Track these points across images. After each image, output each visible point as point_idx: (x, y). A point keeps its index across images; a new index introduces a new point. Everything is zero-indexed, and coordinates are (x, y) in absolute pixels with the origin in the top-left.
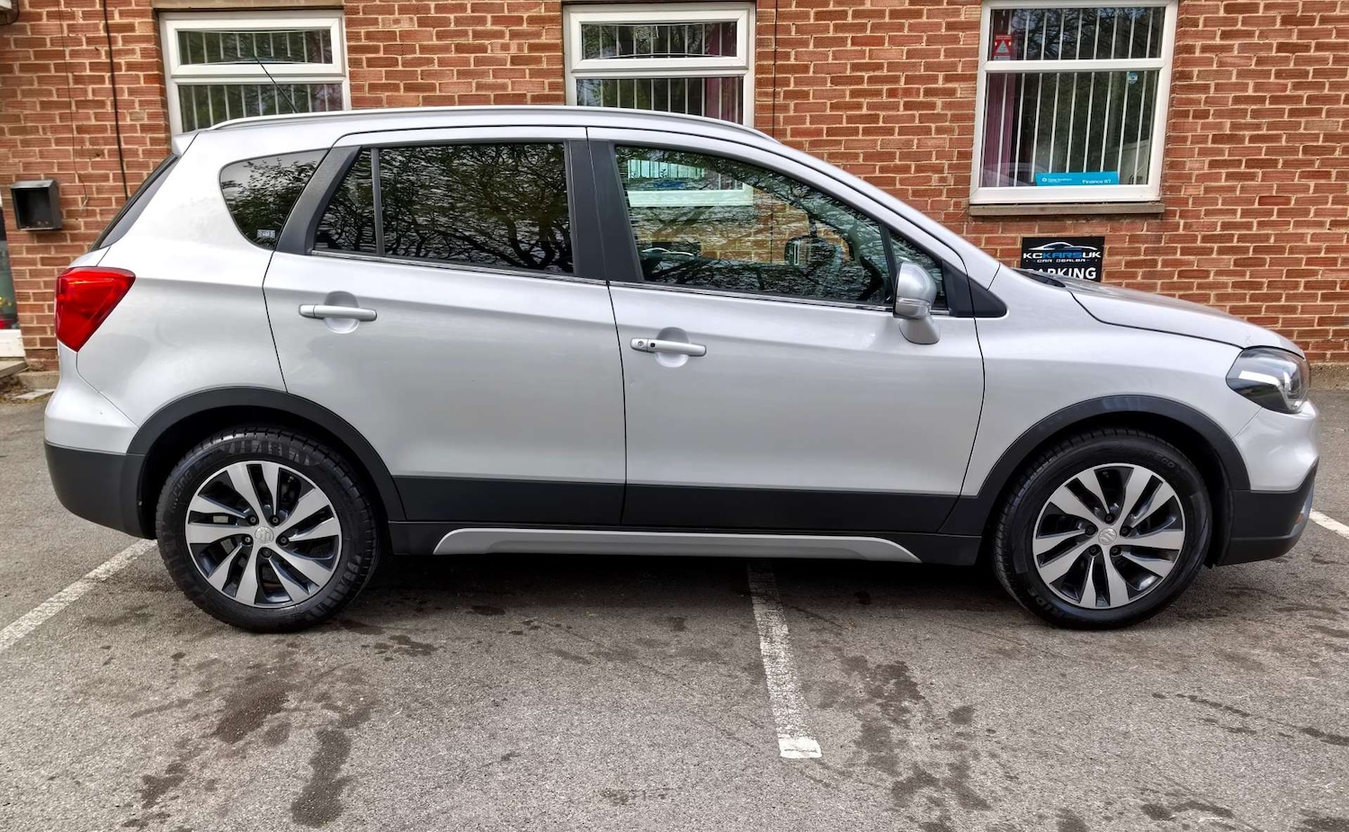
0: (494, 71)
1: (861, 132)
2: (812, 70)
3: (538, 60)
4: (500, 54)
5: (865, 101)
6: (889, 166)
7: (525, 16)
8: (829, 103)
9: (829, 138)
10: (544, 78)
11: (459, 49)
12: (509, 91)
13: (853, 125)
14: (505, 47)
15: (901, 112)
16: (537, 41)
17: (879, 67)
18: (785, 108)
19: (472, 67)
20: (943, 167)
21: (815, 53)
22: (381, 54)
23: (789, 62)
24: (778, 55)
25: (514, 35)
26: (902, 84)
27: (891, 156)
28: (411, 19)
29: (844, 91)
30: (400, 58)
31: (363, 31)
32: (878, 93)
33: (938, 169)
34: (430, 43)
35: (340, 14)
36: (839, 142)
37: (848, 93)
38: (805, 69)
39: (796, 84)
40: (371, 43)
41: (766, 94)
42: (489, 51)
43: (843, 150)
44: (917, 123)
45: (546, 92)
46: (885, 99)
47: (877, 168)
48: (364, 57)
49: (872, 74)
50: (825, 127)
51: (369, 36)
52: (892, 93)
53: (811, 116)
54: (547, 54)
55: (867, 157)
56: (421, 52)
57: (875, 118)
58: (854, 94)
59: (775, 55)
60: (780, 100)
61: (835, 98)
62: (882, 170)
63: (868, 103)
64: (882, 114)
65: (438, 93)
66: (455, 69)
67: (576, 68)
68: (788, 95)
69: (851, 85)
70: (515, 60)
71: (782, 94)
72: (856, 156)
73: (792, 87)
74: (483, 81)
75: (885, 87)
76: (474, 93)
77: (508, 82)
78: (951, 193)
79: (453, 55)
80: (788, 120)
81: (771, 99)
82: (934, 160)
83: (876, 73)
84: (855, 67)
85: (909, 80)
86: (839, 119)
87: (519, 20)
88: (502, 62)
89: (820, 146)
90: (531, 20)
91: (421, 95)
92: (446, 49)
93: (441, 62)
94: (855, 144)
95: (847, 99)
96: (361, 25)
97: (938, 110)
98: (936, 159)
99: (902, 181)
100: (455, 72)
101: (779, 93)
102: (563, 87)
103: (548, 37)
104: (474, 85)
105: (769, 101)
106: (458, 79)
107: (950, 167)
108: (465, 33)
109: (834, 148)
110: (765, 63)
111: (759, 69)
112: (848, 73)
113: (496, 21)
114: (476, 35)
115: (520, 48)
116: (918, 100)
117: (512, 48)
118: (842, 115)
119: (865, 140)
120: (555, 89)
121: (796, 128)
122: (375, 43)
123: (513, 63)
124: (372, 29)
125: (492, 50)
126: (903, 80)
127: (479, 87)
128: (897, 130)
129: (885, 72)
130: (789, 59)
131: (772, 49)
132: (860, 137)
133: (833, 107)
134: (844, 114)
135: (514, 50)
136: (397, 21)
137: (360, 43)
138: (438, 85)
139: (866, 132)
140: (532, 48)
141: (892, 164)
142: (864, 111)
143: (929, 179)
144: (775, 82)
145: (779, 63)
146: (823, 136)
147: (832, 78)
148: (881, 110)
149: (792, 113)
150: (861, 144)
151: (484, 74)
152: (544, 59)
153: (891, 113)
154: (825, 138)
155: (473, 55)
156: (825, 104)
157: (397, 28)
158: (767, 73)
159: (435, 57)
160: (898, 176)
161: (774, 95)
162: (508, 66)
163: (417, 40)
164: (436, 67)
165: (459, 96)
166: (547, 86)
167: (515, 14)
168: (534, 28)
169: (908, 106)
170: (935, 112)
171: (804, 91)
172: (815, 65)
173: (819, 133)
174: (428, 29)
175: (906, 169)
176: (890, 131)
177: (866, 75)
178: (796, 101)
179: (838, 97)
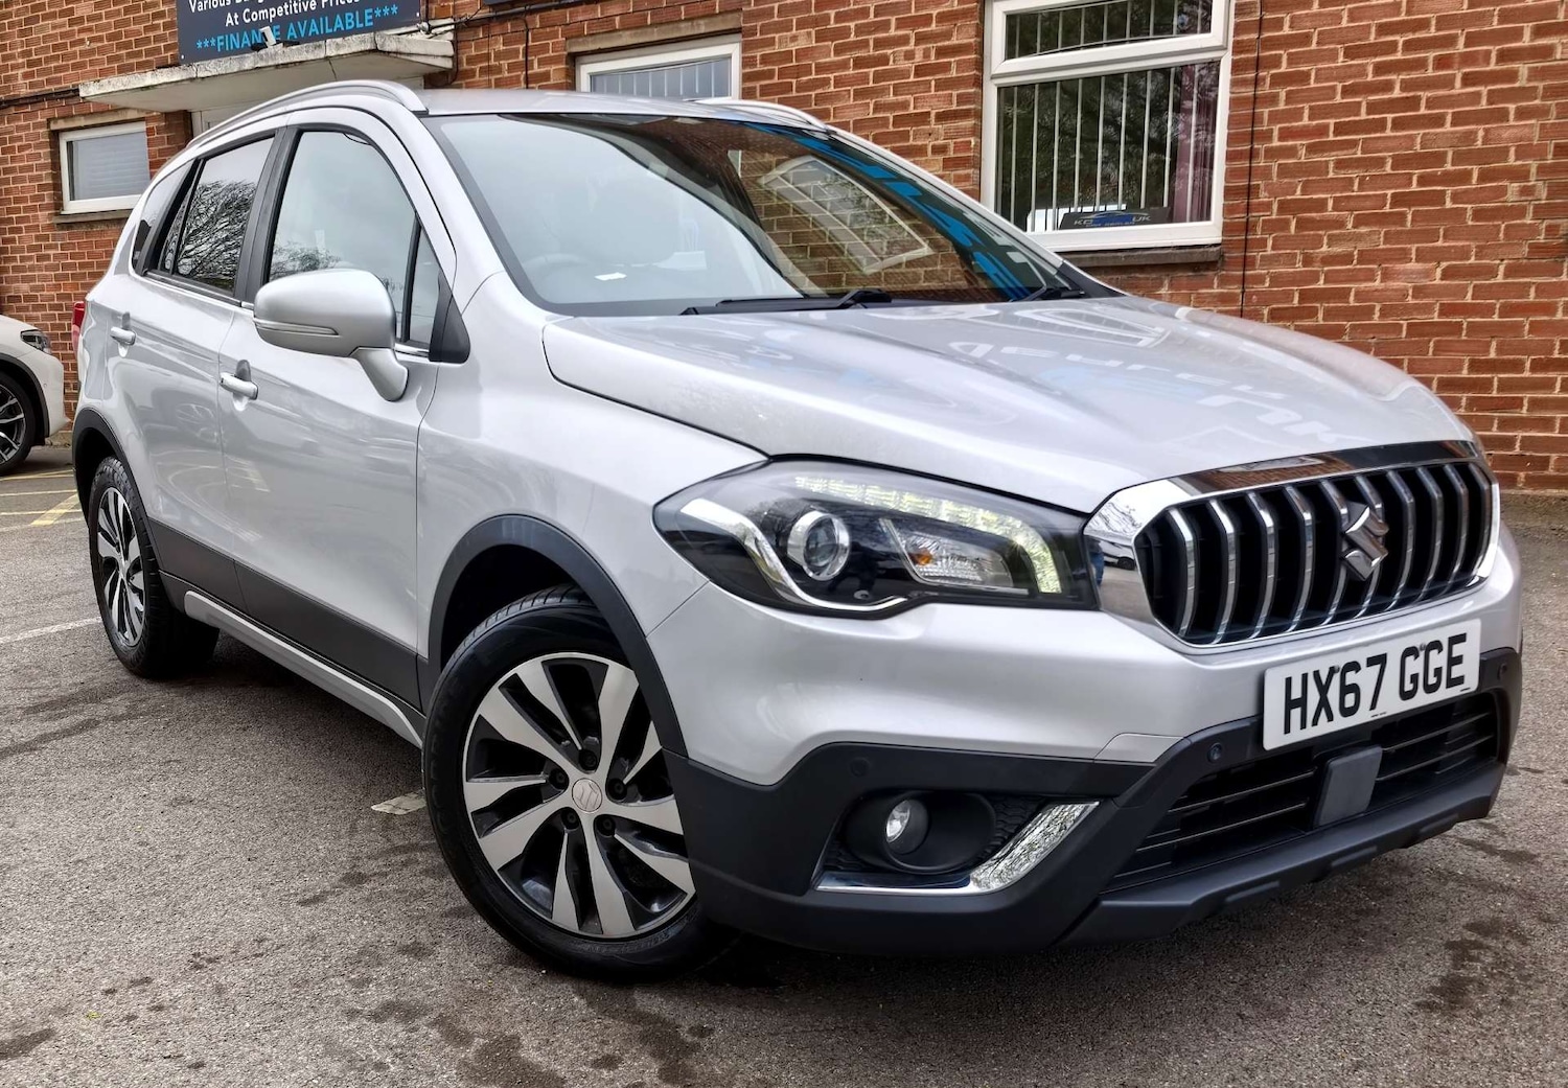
0: (895, 86)
1: (1389, 125)
2: (1315, 40)
3: (946, 67)
4: (904, 65)
5: (1396, 78)
6: (1434, 175)
7: (935, 13)
8: (1339, 87)
9: (1339, 138)
10: (952, 89)
11: (859, 63)
12: (911, 110)
13: (1377, 116)
14: (909, 56)
15: (1458, 88)
16: (947, 43)
17: (1423, 24)
18: (1273, 99)
19: (871, 84)
20: (1529, 171)
21: (1320, 14)
22: (776, 80)
23: (1281, 33)
24: (1265, 25)
25: (920, 39)
26: (1461, 47)
27: (1439, 158)
28: (809, 34)
29: (1364, 66)
30: (794, 81)
31: (758, 54)
32: (1420, 64)
33: (1520, 175)
34: (828, 60)
35: (739, 37)
36: (1354, 143)
37: (1370, 69)
38: (1306, 39)
39: (1291, 62)
40: (766, 68)
41: (1244, 82)
42: (891, 62)
43: (1359, 155)
44: (1484, 104)
45: (954, 107)
46: (1430, 72)
47: (1415, 178)
48: (758, 84)
49: (1411, 36)
50: (1332, 122)
51: (765, 60)
52: (1442, 62)
53: (1311, 108)
54: (957, 59)
55: (1398, 162)
56: (817, 73)
57: (1413, 103)
58: (1380, 69)
59: (1261, 25)
60: (1265, 89)
61: (1350, 77)
62: (1422, 181)
63: (1402, 81)
64: (1424, 95)
66: (852, 89)
67: (997, 72)
68: (1278, 80)
69: (1376, 56)
70: (920, 71)
71: (1268, 81)
72: (1381, 162)
73: (1284, 68)
74: (882, 100)
75: (1431, 55)
76: (871, 116)
77: (910, 98)
78: (1540, 212)
79: (851, 72)
80: (1275, 117)
81: (1253, 89)
82: (1512, 161)
83: (1418, 35)
84: (1383, 29)
85: (1471, 40)
86: (1355, 109)
87: (927, 20)
88: (904, 74)
89: (1323, 151)
90: (942, 18)
92: (844, 65)
93: (838, 82)
94: (1380, 144)
95: (1370, 78)
96: (757, 48)
97: (1522, 82)
98: (1516, 160)
99: (1455, 198)
100: (852, 93)
101: (1264, 79)
102: (979, 98)
103: (960, 37)
104: (872, 106)
105: (1248, 92)
106: (855, 100)
107: (1541, 170)
108: (865, 44)
109: (1345, 152)
110: (1245, 37)
111: (1238, 48)
112: (1372, 39)
113: (901, 24)
114: (879, 44)
115: (926, 55)
116: (1488, 69)
117: (917, 56)
118: (1360, 103)
119: (1395, 137)
120: (965, 103)
121: (1288, 128)
122: (770, 67)
123: (917, 74)
124: (768, 51)
125: (894, 61)
126: (1462, 41)
127: (877, 108)
128: (1449, 118)
129: (1433, 32)
130: (1281, 28)
131: (1256, 17)
132: (1388, 133)
133: (1346, 91)
134: (1363, 101)
135: (919, 58)
136: (794, 39)
137: (755, 69)
139: (1398, 124)
140: (941, 52)
141: (1439, 171)
142: (1397, 93)
143: (1503, 191)
144: (1258, 64)
145: (1266, 35)
146: (1328, 136)
147: (1346, 48)
148: (1424, 90)
149: (1282, 106)
150: (1390, 144)
151: (883, 91)
152: (954, 65)
153: (1441, 92)
154: (1331, 138)
155: (873, 69)
156: (1333, 88)
157: (793, 47)
158: (1248, 51)
159: (831, 76)
160: (1449, 190)
161: (1257, 82)
162: (912, 79)
163: (814, 59)
164: (832, 89)
166: (955, 100)
167: (924, 13)
168: (945, 27)
169: (1468, 80)
170: (1517, 85)
171: (1303, 71)
172: (1320, 33)
173: (1323, 130)
174: (826, 43)
175: (1465, 177)
176: (1438, 121)
177: (1400, 39)
178: (1288, 88)
179: (1355, 77)
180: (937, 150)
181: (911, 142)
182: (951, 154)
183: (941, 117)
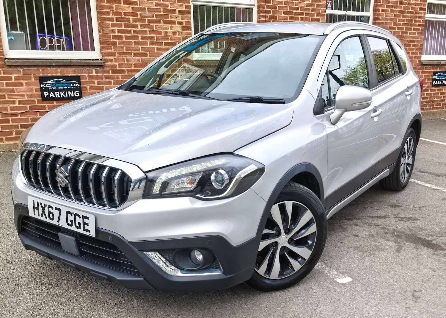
2: (277, 8)
10: (182, 3)
12: (169, 8)
17: (297, 9)
26: (310, 12)
29: (287, 17)
38: (275, 7)
41: (263, 16)
45: (184, 9)
52: (302, 19)
58: (290, 18)
65: (138, 6)
68: (270, 18)
69: (289, 15)
73: (271, 14)
74: (158, 2)
75: (300, 17)
76: (154, 7)
77: (169, 3)
81: (265, 18)
83: (297, 11)
84: (291, 8)
85: (312, 10)
91: (131, 6)
95: (288, 20)
101: (267, 16)
102: (189, 7)
104: (154, 4)
110: (263, 4)
111: (259, 6)
112: (289, 10)
120: (187, 8)
126: (305, 14)
129: (300, 11)
130: (270, 3)
138: (138, 3)
144: (266, 12)
145: (267, 4)
147: (284, 12)
158: (261, 8)
165: (148, 8)
166: (184, 7)
171: (275, 16)
172: (278, 6)
177: (294, 12)
178: (273, 20)
179: (286, 19)
180: (179, 23)
181: (170, 19)
182: (184, 25)
183: (180, 12)
